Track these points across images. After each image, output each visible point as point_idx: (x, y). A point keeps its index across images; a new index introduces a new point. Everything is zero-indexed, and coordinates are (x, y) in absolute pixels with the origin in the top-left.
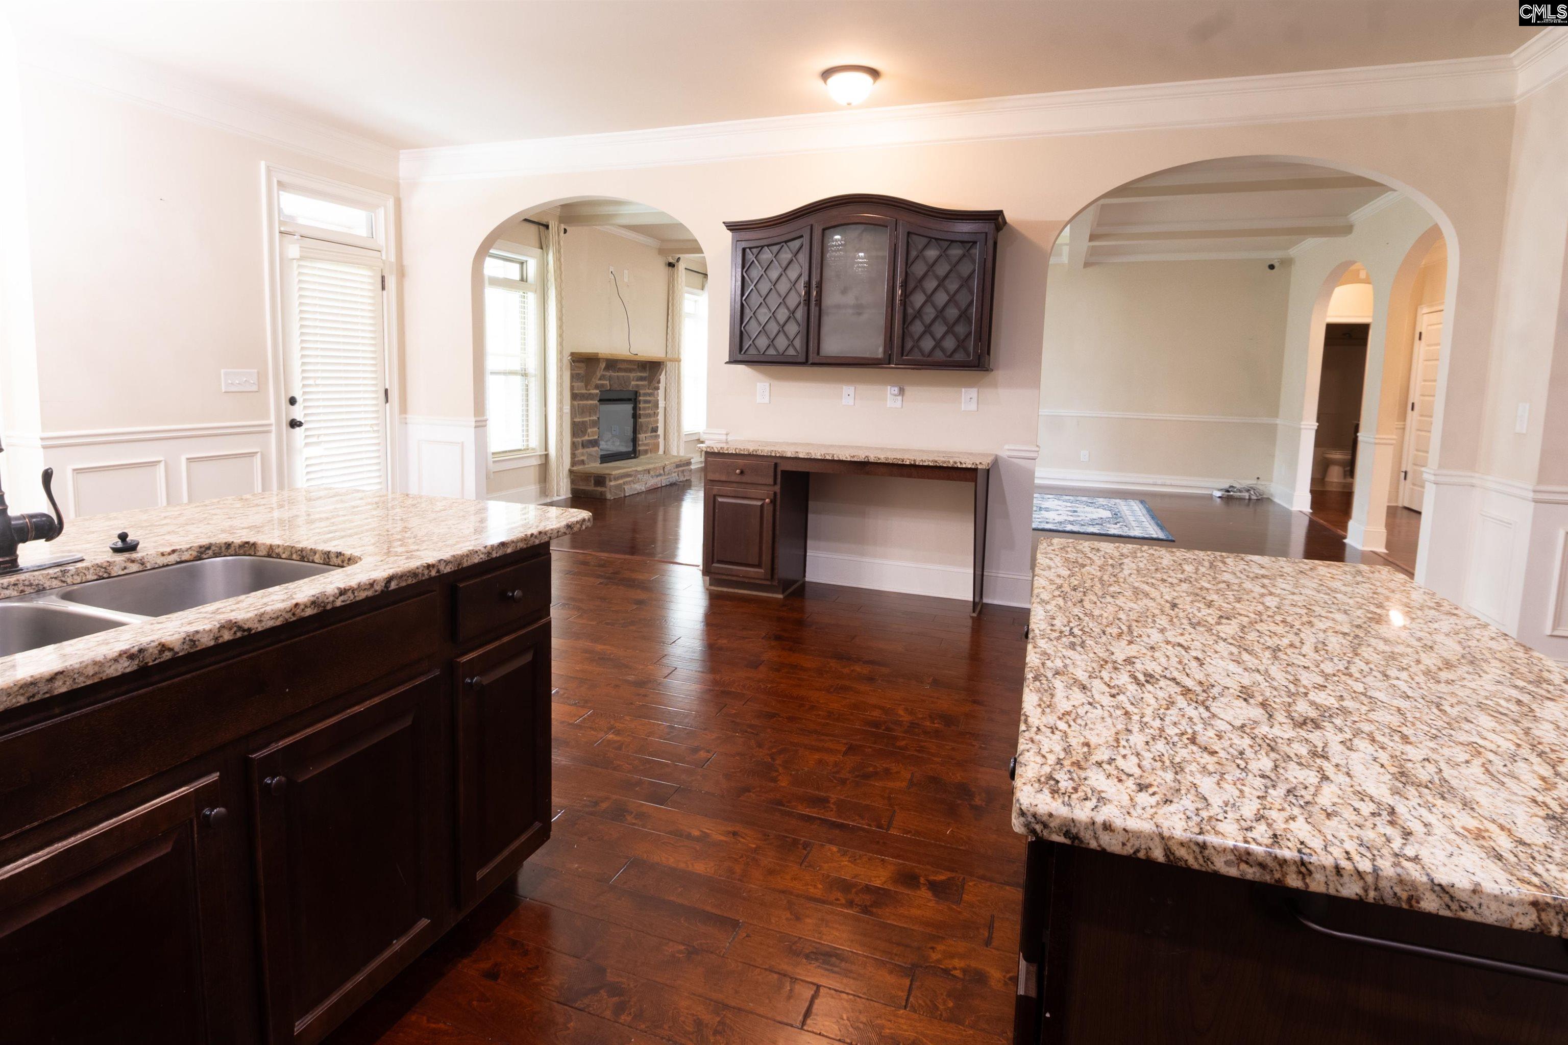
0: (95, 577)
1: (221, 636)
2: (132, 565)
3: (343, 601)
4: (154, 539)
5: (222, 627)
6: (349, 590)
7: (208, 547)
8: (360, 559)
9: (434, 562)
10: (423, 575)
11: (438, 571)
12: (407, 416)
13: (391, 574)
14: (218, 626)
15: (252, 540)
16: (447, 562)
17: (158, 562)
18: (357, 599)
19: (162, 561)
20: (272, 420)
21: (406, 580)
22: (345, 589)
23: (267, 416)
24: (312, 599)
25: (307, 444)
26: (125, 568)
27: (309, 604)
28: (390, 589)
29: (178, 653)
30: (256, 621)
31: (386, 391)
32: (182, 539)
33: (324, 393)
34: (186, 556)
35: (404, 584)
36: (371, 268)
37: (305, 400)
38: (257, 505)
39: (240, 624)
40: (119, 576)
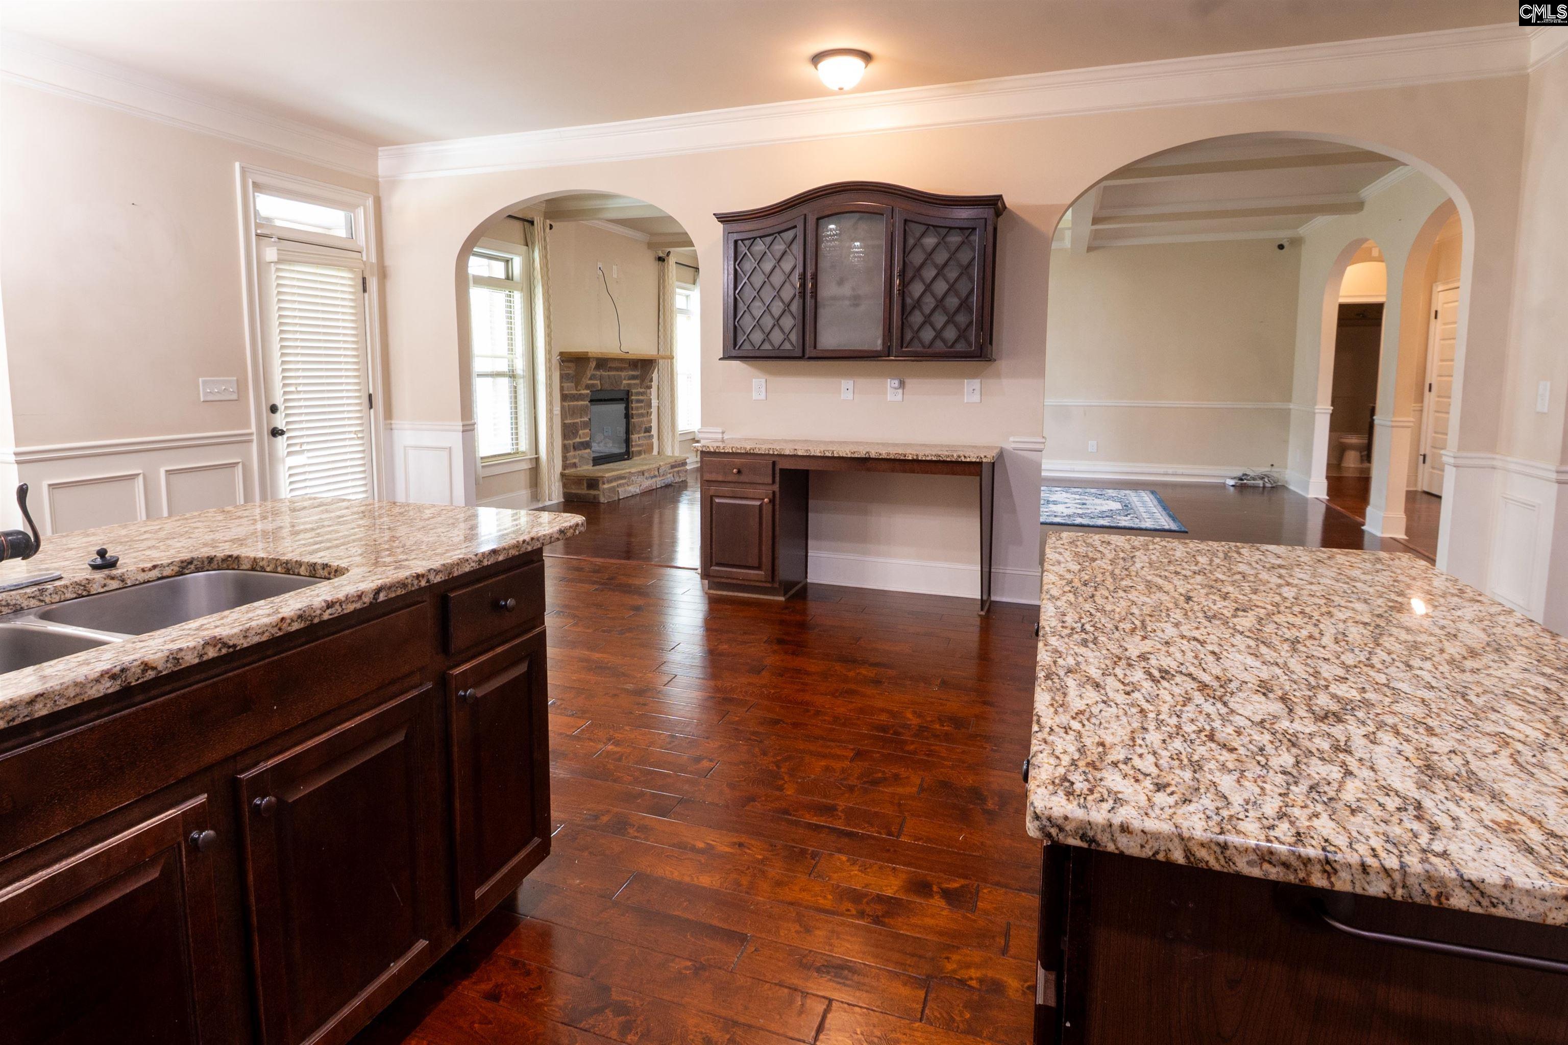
0: (74, 595)
1: (206, 654)
2: (112, 582)
3: (330, 615)
4: (135, 554)
5: (206, 644)
6: (336, 602)
7: (190, 562)
8: (348, 570)
9: (423, 572)
10: (412, 585)
11: (428, 581)
12: (393, 422)
13: (379, 585)
14: (202, 643)
15: (235, 553)
16: (437, 572)
17: (139, 578)
18: (345, 612)
19: (142, 577)
20: (253, 429)
21: (395, 591)
22: (332, 602)
23: (248, 426)
24: (299, 612)
25: (289, 454)
26: (105, 585)
27: (295, 618)
28: (379, 601)
29: (161, 672)
30: (241, 637)
31: (370, 396)
32: (163, 554)
33: (306, 399)
34: (167, 572)
35: (393, 595)
36: (351, 269)
37: (286, 408)
38: (240, 517)
39: (225, 640)
40: (99, 593)
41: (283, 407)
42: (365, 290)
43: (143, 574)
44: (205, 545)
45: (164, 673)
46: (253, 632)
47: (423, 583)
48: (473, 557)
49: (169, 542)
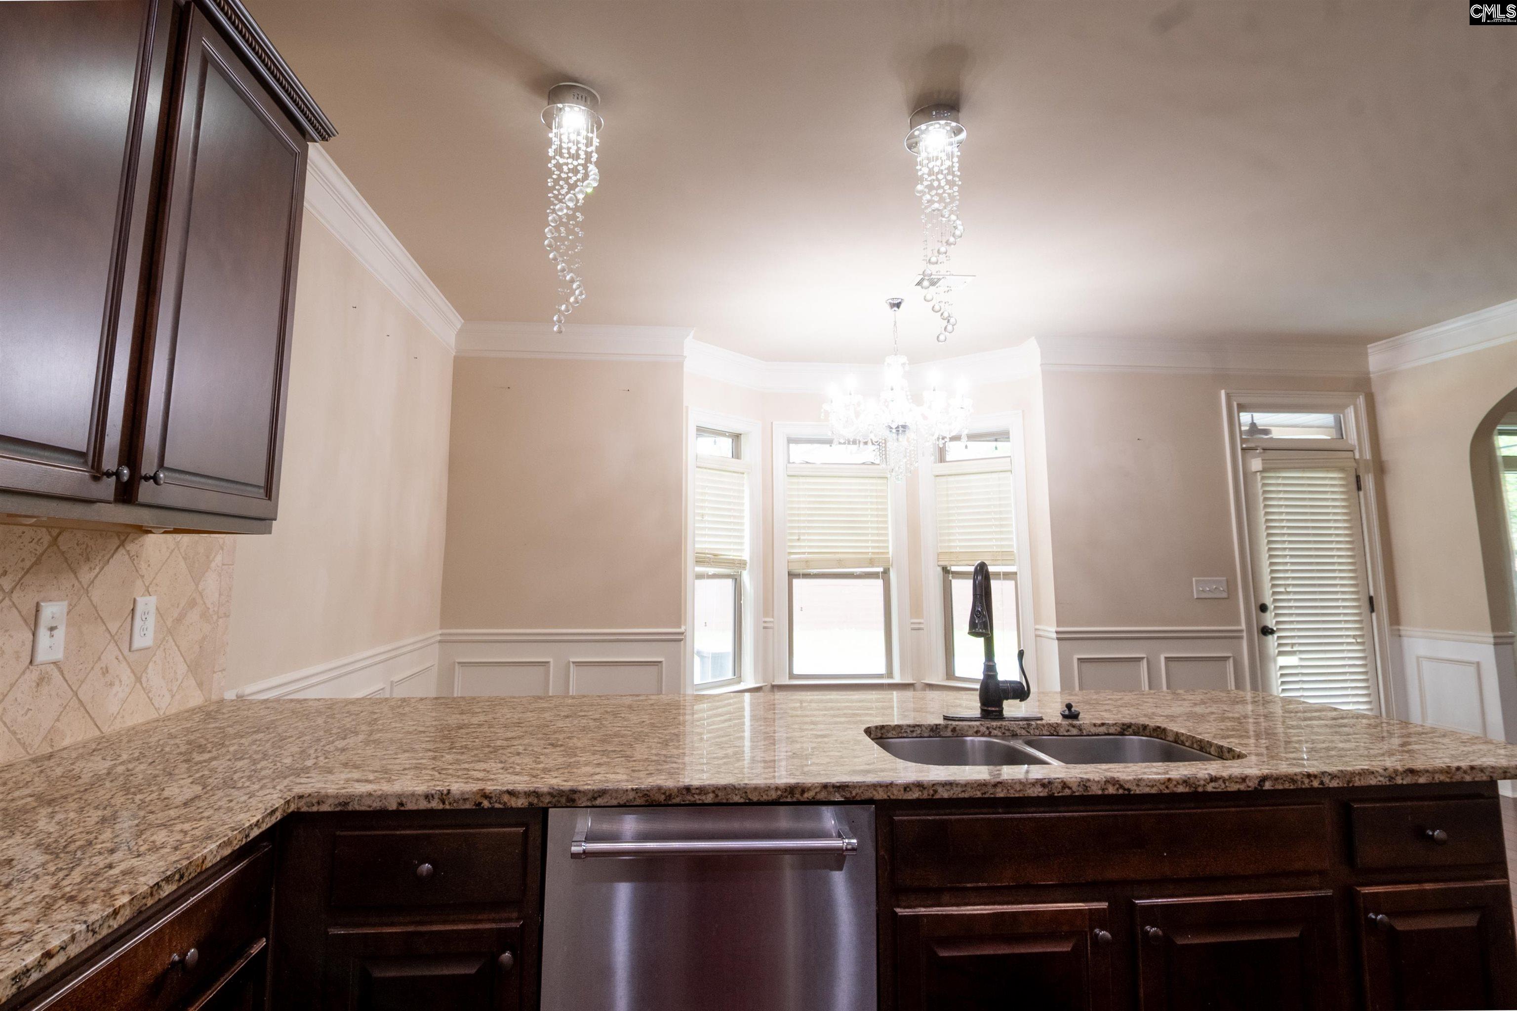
0: (1049, 733)
1: (1107, 789)
2: (1072, 729)
3: (1214, 788)
4: (1094, 713)
5: (1107, 782)
6: (1220, 778)
7: (1129, 726)
8: (1246, 756)
9: (1316, 773)
10: (1302, 782)
11: (1322, 783)
12: (1401, 628)
13: (1265, 774)
14: (1104, 779)
15: (1163, 726)
16: (1333, 776)
17: (1092, 730)
18: (1229, 789)
19: (1094, 730)
20: (1243, 626)
21: (1283, 784)
22: (1216, 777)
23: (1238, 623)
24: (1184, 778)
25: (1281, 653)
26: (1068, 731)
27: (1181, 782)
28: (1264, 788)
29: (1075, 792)
30: (1134, 784)
31: (1371, 599)
32: (1112, 716)
33: (1296, 600)
34: (1112, 730)
35: (1280, 787)
36: (1342, 469)
37: (1276, 608)
38: (1184, 700)
39: (1122, 783)
40: (1064, 736)
41: (1273, 607)
42: (1359, 488)
43: (1094, 728)
44: (1145, 715)
45: (1077, 794)
46: (1144, 783)
47: (1316, 784)
48: (1381, 771)
49: (1121, 709)
